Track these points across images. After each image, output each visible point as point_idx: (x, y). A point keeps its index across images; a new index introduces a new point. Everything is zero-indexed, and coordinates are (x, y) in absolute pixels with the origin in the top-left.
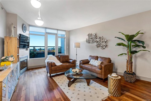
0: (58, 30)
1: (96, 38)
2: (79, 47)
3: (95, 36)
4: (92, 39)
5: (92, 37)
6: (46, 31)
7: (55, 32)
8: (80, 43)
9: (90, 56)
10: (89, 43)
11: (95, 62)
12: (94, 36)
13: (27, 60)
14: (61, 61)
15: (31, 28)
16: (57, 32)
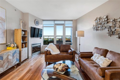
0: (65, 21)
1: (108, 23)
2: (83, 36)
3: (106, 19)
4: (101, 24)
5: (101, 21)
6: (54, 22)
7: (63, 22)
8: (84, 31)
9: (96, 48)
10: (97, 30)
11: (99, 59)
12: (103, 20)
13: (40, 46)
14: (61, 50)
15: (44, 22)
16: (65, 23)
